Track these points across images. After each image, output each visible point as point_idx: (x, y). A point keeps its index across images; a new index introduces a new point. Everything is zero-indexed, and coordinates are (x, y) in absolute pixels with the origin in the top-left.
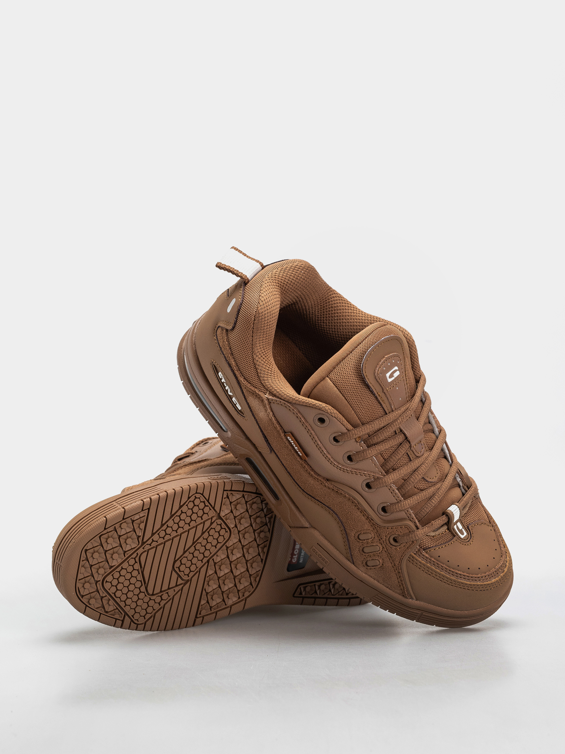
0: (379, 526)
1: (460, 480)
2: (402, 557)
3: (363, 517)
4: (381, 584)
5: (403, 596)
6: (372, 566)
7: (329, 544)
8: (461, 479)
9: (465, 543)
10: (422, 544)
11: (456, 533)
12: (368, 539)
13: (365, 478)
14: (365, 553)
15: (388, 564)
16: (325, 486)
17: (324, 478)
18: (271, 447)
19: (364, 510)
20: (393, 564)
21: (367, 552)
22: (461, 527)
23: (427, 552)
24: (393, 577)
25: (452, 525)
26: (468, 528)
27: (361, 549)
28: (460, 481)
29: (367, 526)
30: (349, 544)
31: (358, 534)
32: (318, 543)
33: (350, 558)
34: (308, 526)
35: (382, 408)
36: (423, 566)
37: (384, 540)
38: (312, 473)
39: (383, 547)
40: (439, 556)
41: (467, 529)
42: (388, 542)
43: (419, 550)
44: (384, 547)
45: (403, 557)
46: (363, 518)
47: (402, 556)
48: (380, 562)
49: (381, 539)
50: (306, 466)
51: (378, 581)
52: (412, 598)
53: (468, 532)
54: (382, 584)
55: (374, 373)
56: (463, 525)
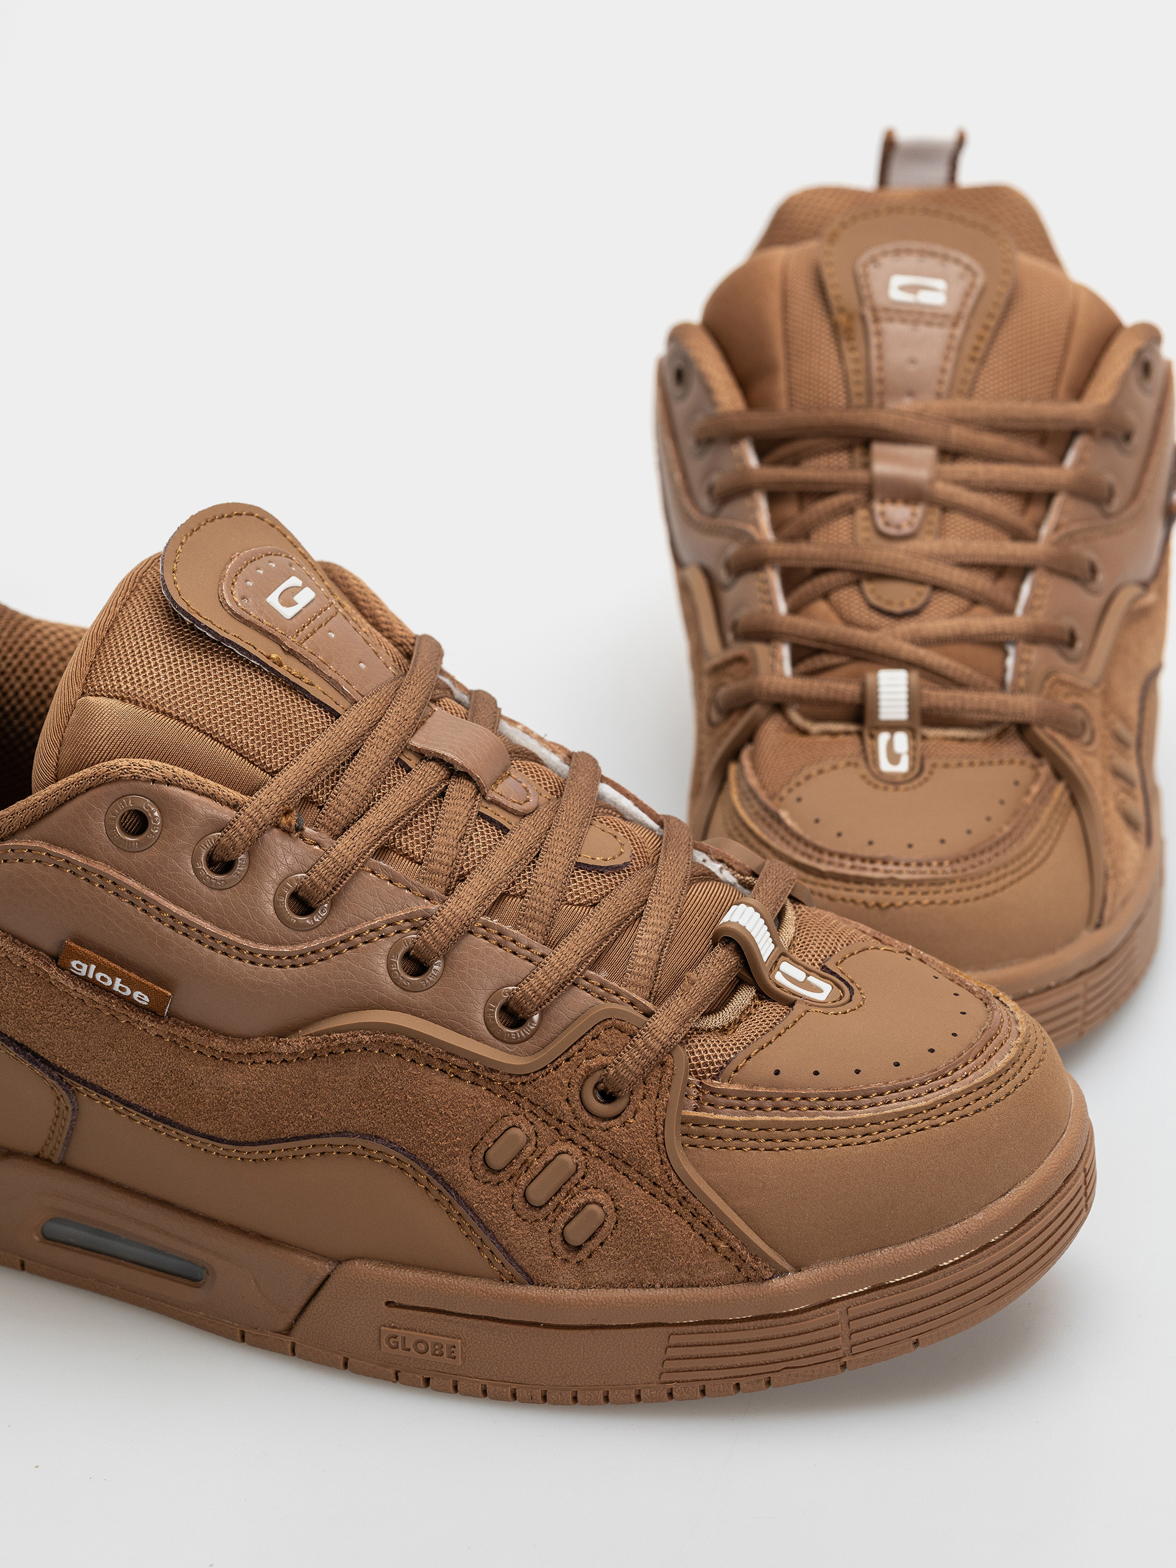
0: (525, 1079)
1: (719, 865)
2: (660, 1138)
3: (458, 1084)
4: (654, 1287)
5: (748, 1280)
6: (590, 1239)
7: (420, 1275)
8: (721, 861)
9: (842, 1009)
10: (699, 1065)
11: (794, 994)
12: (520, 1153)
13: (386, 945)
14: (541, 1207)
15: (634, 1195)
16: (284, 1061)
17: (264, 1037)
18: (60, 1070)
19: (448, 1053)
20: (647, 1184)
21: (544, 1202)
22: (800, 975)
23: (729, 1080)
24: (673, 1229)
25: (766, 973)
26: (824, 968)
27: (518, 1201)
28: (721, 869)
29: (489, 1104)
30: (476, 1216)
31: (481, 1157)
32: (388, 1303)
33: (510, 1270)
34: (327, 1268)
35: (314, 703)
36: (745, 1132)
37: (569, 1118)
38: (219, 1043)
39: (584, 1149)
40: (777, 1073)
41: (826, 972)
42: (586, 1117)
43: (702, 1088)
44: (586, 1143)
45: (663, 1134)
46: (464, 1088)
47: (657, 1136)
48: (602, 1206)
49: (560, 1121)
50: (192, 1037)
51: (641, 1285)
52: (783, 1273)
53: (831, 980)
54: (658, 1285)
55: (222, 603)
56: (805, 968)
